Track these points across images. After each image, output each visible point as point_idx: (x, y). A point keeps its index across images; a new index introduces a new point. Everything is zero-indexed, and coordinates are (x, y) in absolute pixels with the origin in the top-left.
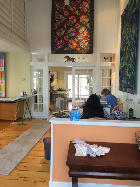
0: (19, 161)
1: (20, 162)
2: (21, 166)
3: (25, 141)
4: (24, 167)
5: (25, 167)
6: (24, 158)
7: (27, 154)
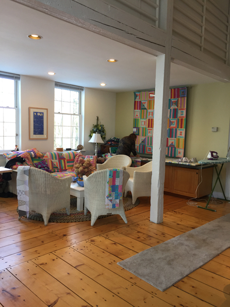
0: (186, 273)
1: (187, 276)
2: (186, 283)
3: (204, 240)
4: (191, 287)
5: (193, 287)
6: (194, 271)
7: (202, 264)
